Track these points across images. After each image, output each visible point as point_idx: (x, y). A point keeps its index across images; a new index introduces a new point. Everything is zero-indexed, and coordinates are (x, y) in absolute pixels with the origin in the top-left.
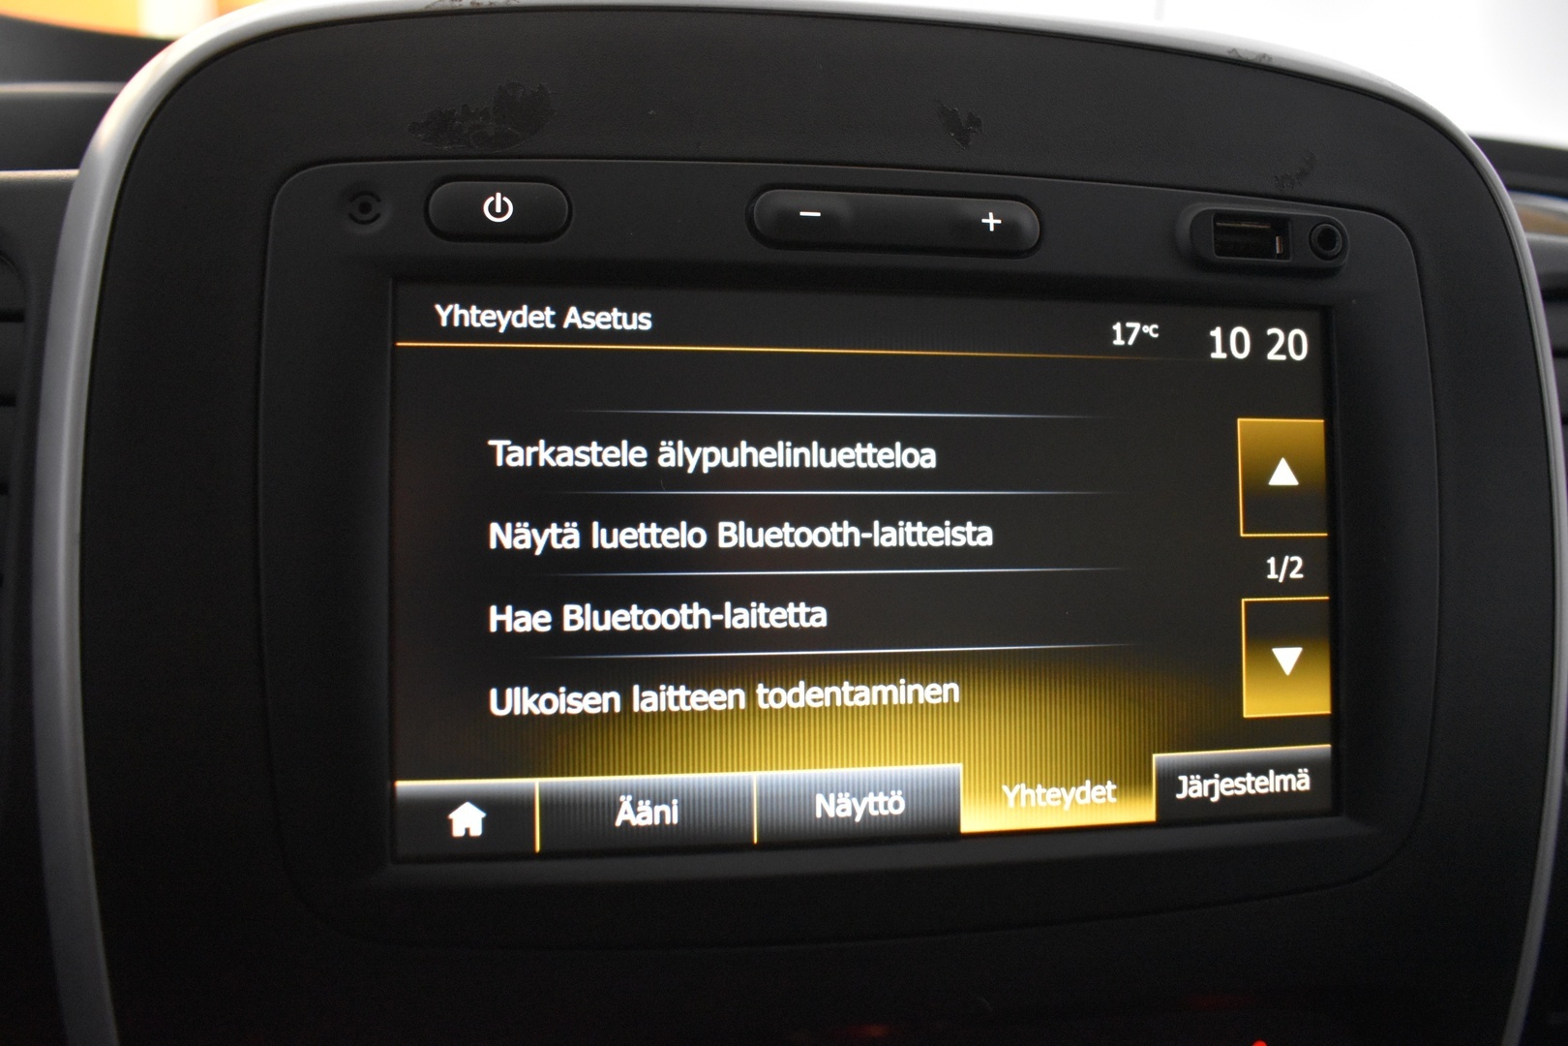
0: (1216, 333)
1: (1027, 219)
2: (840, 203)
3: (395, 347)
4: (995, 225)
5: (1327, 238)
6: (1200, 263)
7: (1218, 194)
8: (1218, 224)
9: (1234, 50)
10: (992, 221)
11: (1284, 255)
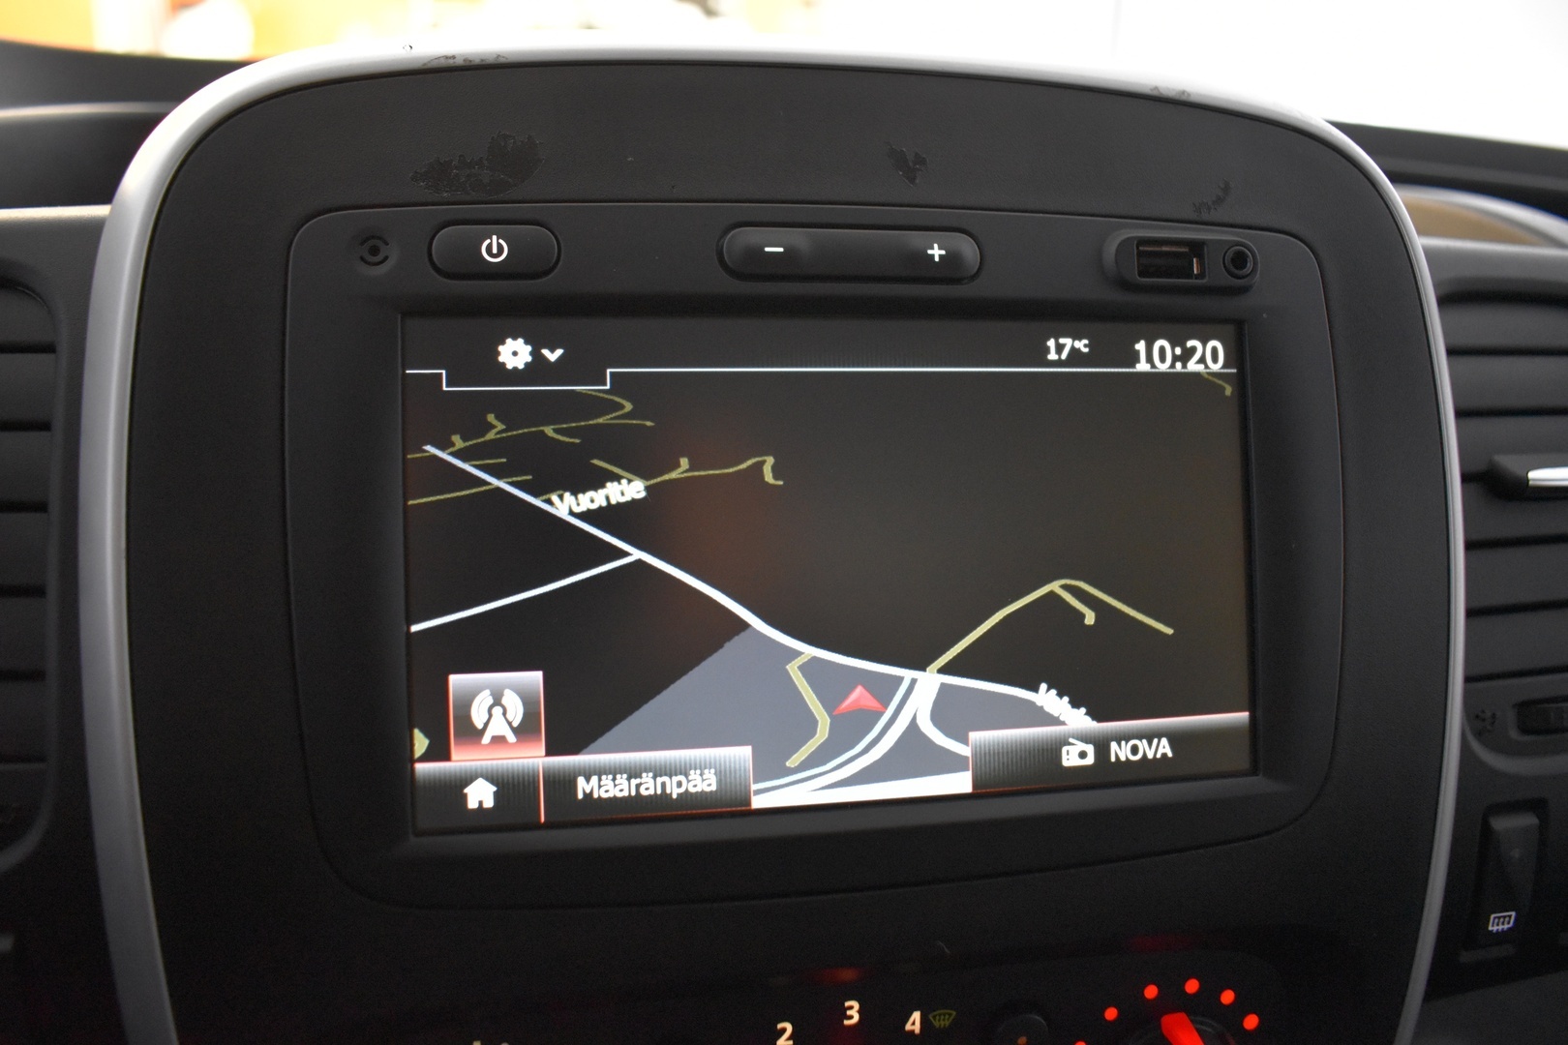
0: (1141, 346)
1: (968, 249)
2: (800, 238)
3: (404, 374)
4: (940, 256)
5: (1240, 260)
6: (1125, 285)
7: (1142, 222)
8: (1141, 248)
9: (1156, 88)
10: (936, 252)
11: (1201, 275)
